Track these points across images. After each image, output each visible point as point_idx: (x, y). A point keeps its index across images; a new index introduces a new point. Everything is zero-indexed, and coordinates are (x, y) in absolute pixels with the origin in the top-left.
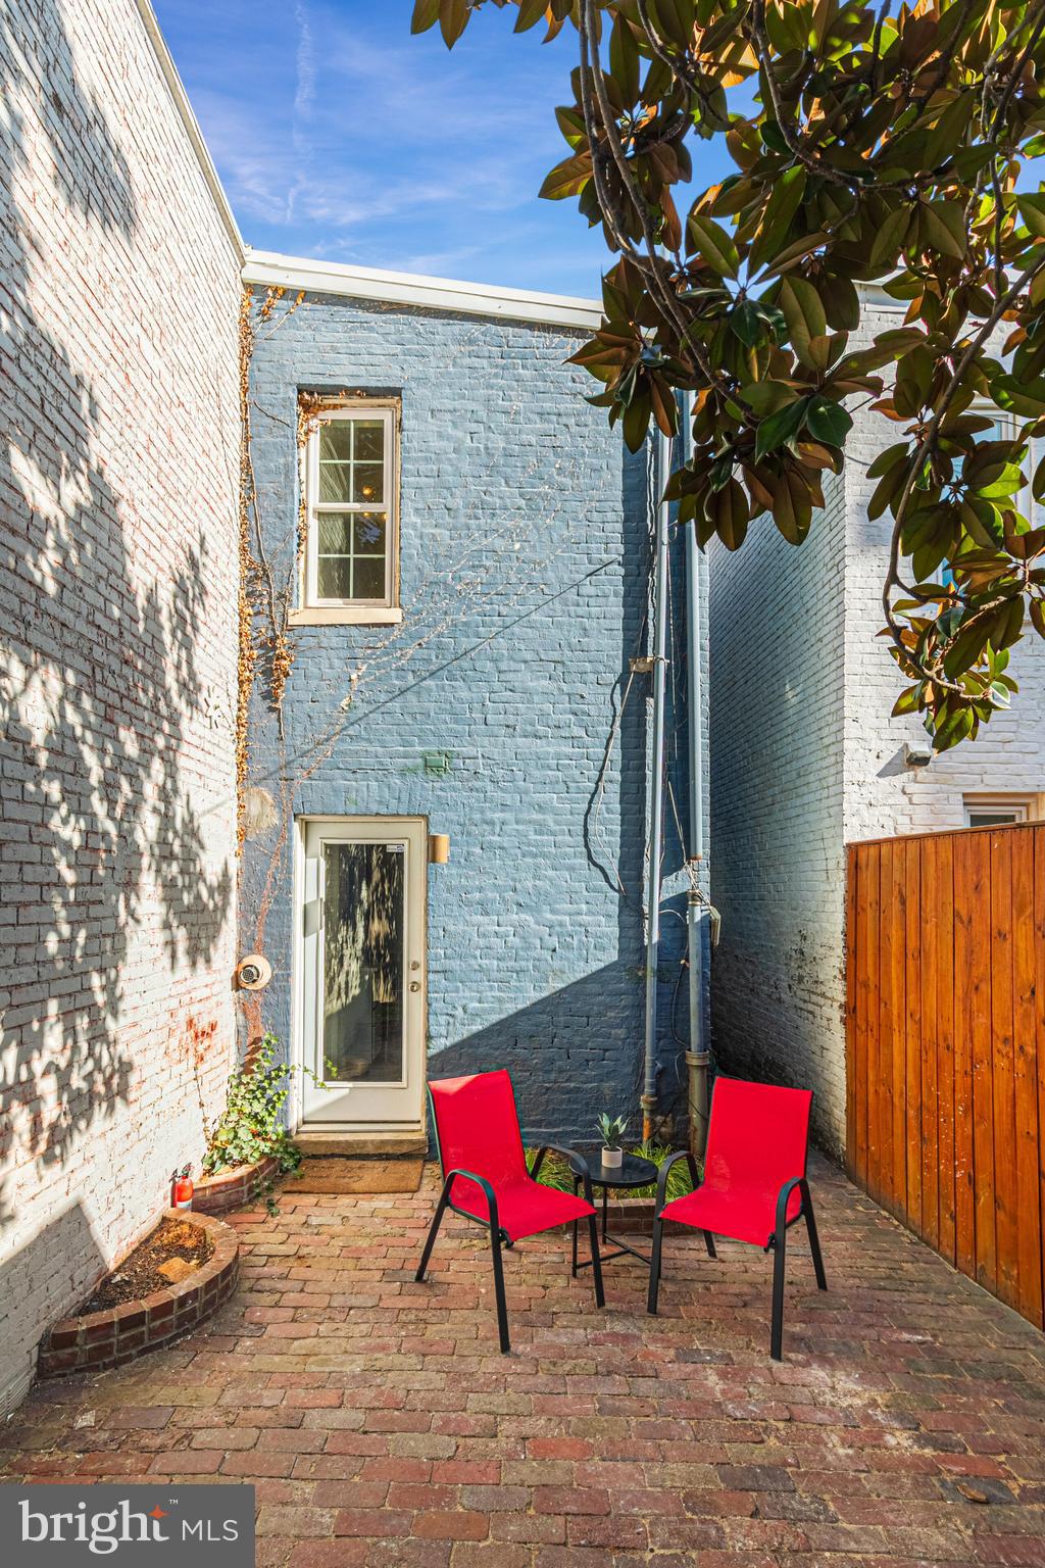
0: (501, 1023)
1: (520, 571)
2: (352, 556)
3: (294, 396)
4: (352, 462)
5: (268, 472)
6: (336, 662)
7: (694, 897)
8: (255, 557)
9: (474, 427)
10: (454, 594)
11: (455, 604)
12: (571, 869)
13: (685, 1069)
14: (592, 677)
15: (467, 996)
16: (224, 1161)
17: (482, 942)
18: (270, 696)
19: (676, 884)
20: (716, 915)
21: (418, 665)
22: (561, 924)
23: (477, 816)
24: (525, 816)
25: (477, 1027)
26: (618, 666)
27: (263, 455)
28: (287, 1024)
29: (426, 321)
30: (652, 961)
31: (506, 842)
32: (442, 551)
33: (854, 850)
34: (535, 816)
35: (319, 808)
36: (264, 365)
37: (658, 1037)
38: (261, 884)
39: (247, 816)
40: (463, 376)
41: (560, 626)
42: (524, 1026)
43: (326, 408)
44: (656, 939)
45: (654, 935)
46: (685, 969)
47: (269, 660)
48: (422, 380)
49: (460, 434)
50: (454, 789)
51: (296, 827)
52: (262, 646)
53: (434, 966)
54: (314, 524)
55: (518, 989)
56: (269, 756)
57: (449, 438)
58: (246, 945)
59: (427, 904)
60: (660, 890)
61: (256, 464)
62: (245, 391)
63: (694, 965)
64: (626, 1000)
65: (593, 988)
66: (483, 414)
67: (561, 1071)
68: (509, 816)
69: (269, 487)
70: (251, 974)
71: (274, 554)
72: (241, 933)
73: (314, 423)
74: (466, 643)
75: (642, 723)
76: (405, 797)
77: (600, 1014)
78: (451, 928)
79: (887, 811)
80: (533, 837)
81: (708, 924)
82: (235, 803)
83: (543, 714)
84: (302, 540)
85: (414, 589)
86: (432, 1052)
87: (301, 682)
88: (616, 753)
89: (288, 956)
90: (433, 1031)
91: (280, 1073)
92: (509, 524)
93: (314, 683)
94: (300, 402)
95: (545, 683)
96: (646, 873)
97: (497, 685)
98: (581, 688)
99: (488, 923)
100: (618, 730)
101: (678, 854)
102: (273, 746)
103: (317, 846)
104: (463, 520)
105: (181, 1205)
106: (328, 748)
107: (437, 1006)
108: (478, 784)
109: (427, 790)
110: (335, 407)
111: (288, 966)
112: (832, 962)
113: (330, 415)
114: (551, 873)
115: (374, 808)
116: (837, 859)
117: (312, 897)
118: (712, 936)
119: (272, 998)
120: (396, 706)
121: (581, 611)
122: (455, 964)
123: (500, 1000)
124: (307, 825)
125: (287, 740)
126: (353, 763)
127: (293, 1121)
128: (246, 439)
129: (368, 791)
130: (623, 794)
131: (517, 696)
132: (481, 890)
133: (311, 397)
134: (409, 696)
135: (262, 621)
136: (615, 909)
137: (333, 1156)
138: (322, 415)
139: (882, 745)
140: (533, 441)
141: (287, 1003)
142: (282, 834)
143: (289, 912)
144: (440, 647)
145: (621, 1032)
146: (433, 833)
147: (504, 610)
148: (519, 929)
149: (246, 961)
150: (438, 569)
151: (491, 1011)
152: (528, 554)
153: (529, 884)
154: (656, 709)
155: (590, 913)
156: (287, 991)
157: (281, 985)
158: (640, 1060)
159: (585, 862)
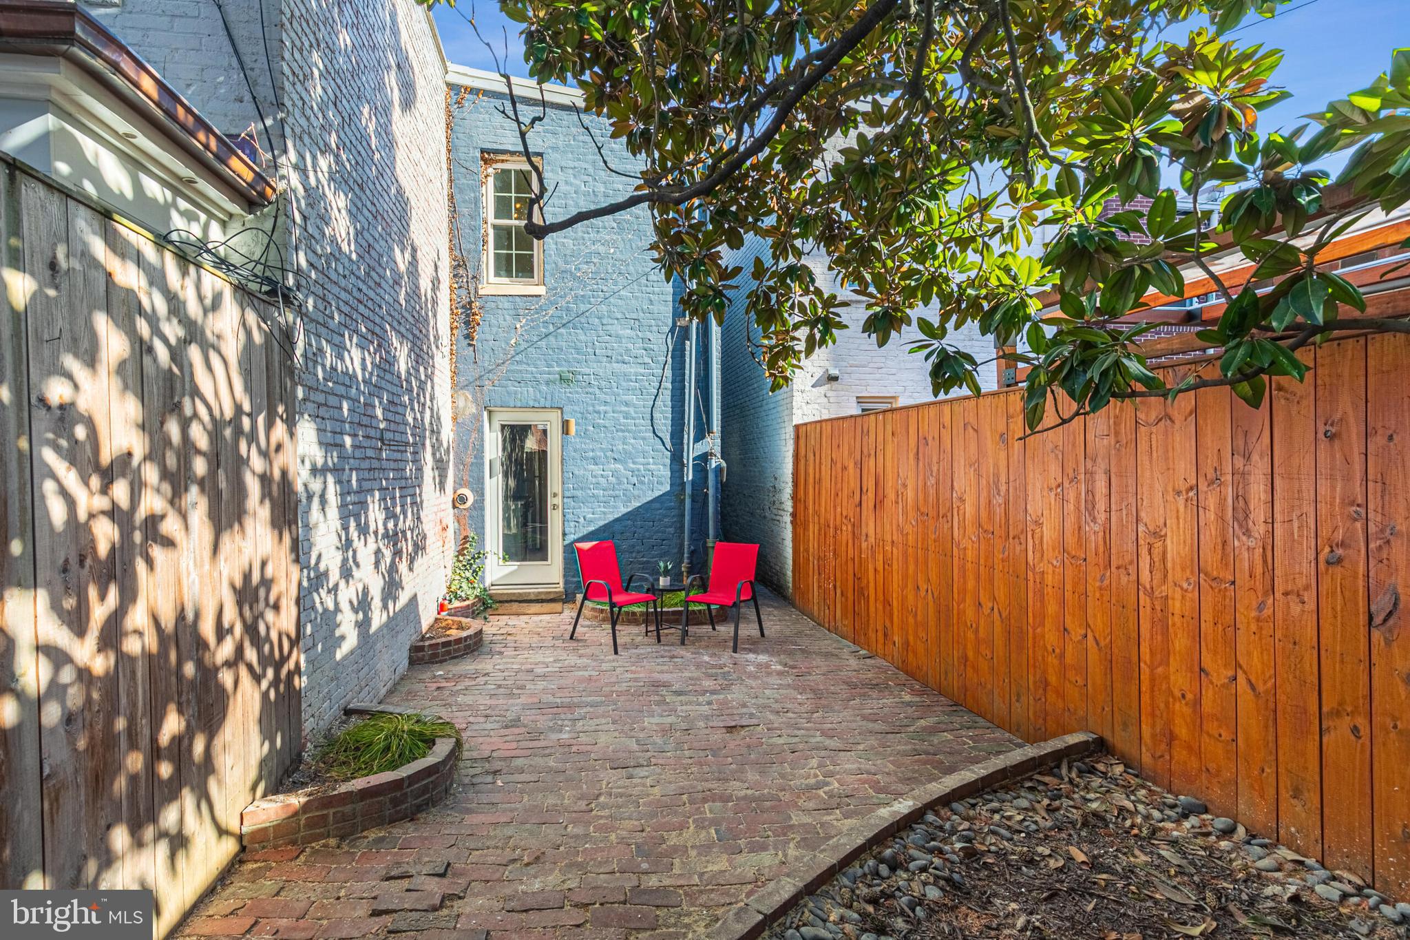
0: (605, 526)
1: (614, 265)
2: (514, 252)
3: (478, 155)
4: (513, 195)
5: (464, 201)
6: (507, 317)
7: (712, 454)
8: (457, 253)
9: (586, 178)
10: (575, 278)
11: (576, 284)
12: (644, 439)
13: (706, 548)
14: (655, 329)
15: (585, 511)
16: (456, 598)
17: (594, 480)
18: (469, 337)
19: (701, 448)
20: (724, 464)
21: (555, 320)
22: (639, 470)
23: (591, 409)
24: (618, 408)
25: (592, 528)
26: (670, 324)
27: (461, 191)
28: (483, 528)
29: (557, 112)
30: (688, 490)
31: (607, 423)
32: (568, 252)
33: (797, 427)
34: (624, 409)
35: (499, 403)
36: (460, 136)
37: (692, 532)
38: (466, 448)
39: (457, 408)
40: (579, 147)
41: (637, 298)
42: (617, 527)
43: (497, 161)
44: (690, 478)
45: (689, 475)
46: (706, 494)
47: (467, 315)
48: (555, 148)
49: (578, 182)
50: (577, 393)
51: (485, 414)
52: (463, 307)
53: (567, 494)
54: (491, 232)
55: (615, 507)
56: (471, 373)
57: (571, 185)
58: (459, 483)
59: (563, 459)
60: (693, 450)
61: (457, 197)
62: (449, 151)
63: (711, 492)
64: (675, 512)
65: (657, 505)
66: (591, 171)
67: (638, 552)
68: (608, 408)
69: (465, 211)
70: (463, 499)
71: (469, 252)
72: (455, 476)
73: (490, 170)
74: (583, 307)
75: (683, 356)
76: (549, 397)
77: (660, 520)
78: (576, 472)
79: (816, 406)
80: (622, 420)
81: (719, 470)
82: (450, 400)
83: (627, 350)
84: (485, 243)
85: (553, 275)
86: (567, 542)
87: (487, 329)
88: (668, 372)
89: (483, 489)
90: (567, 530)
91: (480, 555)
92: (607, 237)
93: (494, 330)
94: (483, 159)
95: (629, 331)
96: (685, 441)
97: (601, 333)
98: (649, 335)
99: (597, 470)
100: (670, 360)
101: (702, 430)
102: (472, 366)
103: (497, 426)
104: (580, 234)
105: (444, 613)
106: (504, 368)
107: (569, 517)
108: (591, 390)
109: (561, 392)
110: (503, 161)
111: (483, 495)
112: (788, 490)
113: (500, 166)
114: (632, 441)
115: (531, 403)
116: (789, 433)
117: (493, 456)
118: (722, 476)
119: (474, 513)
120: (543, 343)
121: (649, 290)
122: (579, 493)
123: (604, 513)
124: (490, 412)
125: (479, 363)
126: (518, 376)
127: (487, 583)
128: (451, 181)
129: (528, 393)
130: (672, 396)
131: (613, 339)
132: (593, 450)
133: (488, 156)
134: (551, 338)
135: (463, 292)
136: (668, 461)
137: (511, 601)
138: (495, 166)
139: (815, 370)
140: (621, 187)
141: (483, 516)
142: (477, 418)
143: (483, 464)
144: (568, 309)
145: (671, 530)
146: (566, 418)
147: (605, 289)
148: (615, 473)
149: (459, 492)
150: (566, 263)
151: (600, 519)
152: (618, 255)
153: (620, 447)
154: (691, 347)
155: (655, 464)
156: (482, 509)
157: (479, 505)
158: (682, 545)
159: (652, 435)
